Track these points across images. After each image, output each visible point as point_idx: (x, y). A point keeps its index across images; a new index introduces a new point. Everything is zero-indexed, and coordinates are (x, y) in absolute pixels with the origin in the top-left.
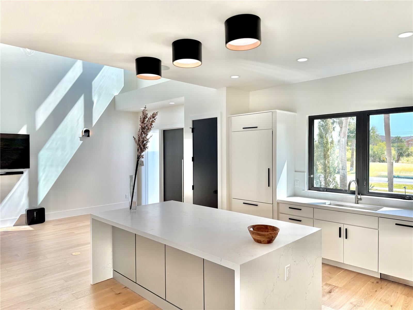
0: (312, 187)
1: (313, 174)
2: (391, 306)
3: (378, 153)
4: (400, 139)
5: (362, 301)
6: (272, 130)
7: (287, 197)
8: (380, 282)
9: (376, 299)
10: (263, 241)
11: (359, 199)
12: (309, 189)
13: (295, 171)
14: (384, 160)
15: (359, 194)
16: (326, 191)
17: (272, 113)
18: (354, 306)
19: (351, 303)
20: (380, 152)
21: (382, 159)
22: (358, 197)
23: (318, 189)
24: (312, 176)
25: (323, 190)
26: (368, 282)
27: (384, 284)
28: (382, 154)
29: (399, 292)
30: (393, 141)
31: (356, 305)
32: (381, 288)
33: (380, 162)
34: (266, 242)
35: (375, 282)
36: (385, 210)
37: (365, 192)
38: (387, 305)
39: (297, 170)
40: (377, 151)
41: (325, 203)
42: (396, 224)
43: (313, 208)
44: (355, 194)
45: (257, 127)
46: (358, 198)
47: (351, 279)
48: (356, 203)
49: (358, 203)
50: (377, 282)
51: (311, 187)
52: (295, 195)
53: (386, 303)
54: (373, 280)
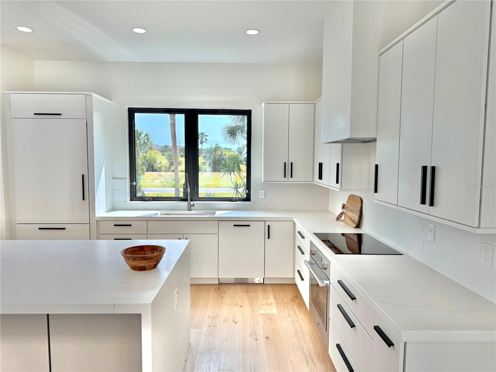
0: (135, 196)
1: (135, 181)
2: (241, 306)
3: (150, 162)
4: (168, 148)
5: (216, 311)
6: (87, 120)
7: (106, 212)
8: (220, 287)
9: (226, 305)
10: (149, 266)
11: (192, 205)
12: (131, 200)
13: (113, 178)
14: (156, 170)
15: (192, 200)
16: (153, 200)
17: (85, 96)
18: (212, 318)
19: (209, 317)
20: (153, 161)
21: (155, 168)
22: (190, 203)
23: (143, 199)
24: (134, 183)
25: (150, 199)
26: (211, 291)
27: (224, 288)
28: (154, 163)
29: (239, 291)
30: (162, 150)
31: (214, 317)
32: (225, 293)
33: (153, 171)
34: (152, 266)
35: (217, 289)
36: (219, 214)
37: (196, 198)
38: (238, 306)
39: (115, 176)
40: (150, 160)
41: (157, 214)
42: (235, 226)
43: (147, 221)
44: (187, 200)
45: (60, 114)
46: (190, 205)
47: (195, 292)
48: (189, 210)
49: (190, 210)
50: (218, 288)
51: (133, 197)
52: (113, 209)
53: (236, 305)
54: (213, 287)
